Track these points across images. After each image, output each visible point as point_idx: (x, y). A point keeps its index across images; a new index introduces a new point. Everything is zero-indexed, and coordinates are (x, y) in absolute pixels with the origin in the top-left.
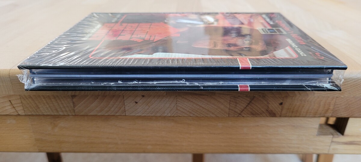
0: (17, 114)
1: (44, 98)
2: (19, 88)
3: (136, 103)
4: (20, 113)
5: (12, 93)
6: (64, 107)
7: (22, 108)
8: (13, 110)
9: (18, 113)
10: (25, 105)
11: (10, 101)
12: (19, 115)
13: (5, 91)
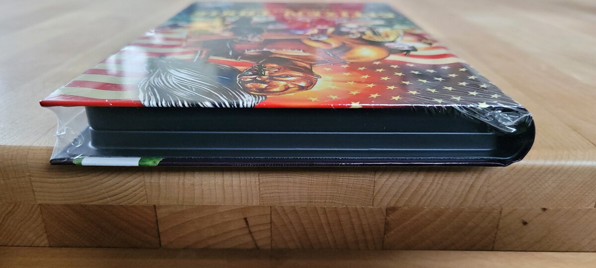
0: (254, 246)
1: (325, 213)
2: (273, 191)
3: (525, 223)
4: (260, 244)
5: (256, 202)
6: (364, 233)
7: (269, 234)
8: (248, 238)
9: (256, 245)
10: (277, 228)
11: (245, 219)
12: (257, 248)
13: (241, 197)
